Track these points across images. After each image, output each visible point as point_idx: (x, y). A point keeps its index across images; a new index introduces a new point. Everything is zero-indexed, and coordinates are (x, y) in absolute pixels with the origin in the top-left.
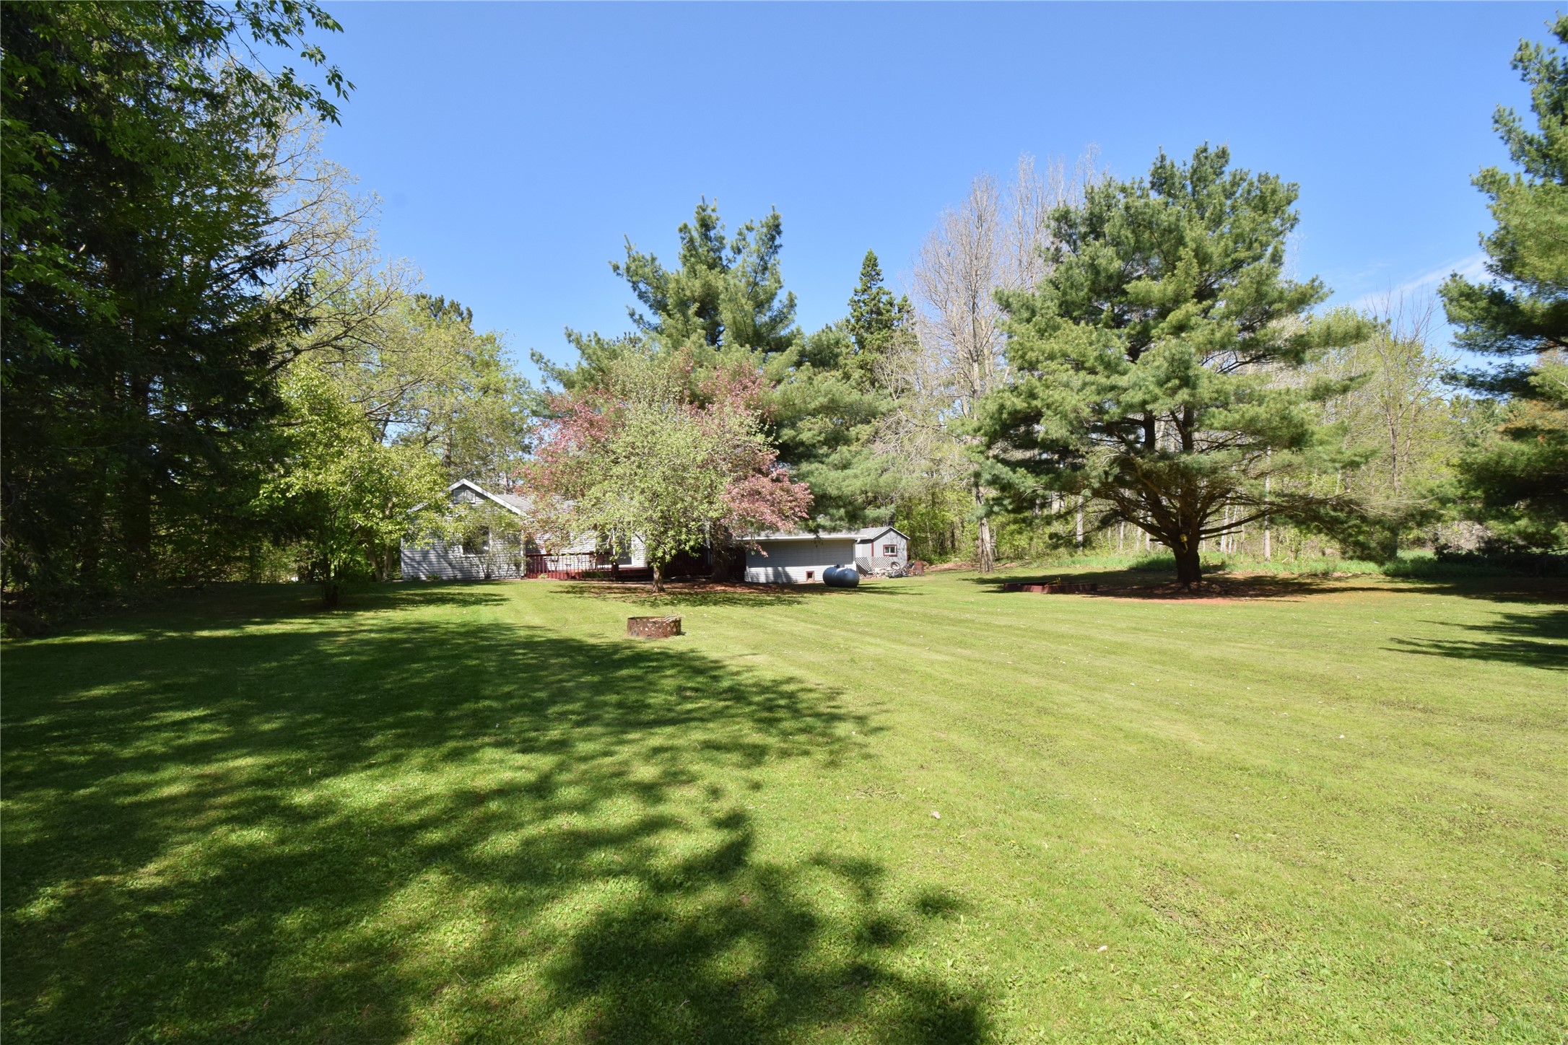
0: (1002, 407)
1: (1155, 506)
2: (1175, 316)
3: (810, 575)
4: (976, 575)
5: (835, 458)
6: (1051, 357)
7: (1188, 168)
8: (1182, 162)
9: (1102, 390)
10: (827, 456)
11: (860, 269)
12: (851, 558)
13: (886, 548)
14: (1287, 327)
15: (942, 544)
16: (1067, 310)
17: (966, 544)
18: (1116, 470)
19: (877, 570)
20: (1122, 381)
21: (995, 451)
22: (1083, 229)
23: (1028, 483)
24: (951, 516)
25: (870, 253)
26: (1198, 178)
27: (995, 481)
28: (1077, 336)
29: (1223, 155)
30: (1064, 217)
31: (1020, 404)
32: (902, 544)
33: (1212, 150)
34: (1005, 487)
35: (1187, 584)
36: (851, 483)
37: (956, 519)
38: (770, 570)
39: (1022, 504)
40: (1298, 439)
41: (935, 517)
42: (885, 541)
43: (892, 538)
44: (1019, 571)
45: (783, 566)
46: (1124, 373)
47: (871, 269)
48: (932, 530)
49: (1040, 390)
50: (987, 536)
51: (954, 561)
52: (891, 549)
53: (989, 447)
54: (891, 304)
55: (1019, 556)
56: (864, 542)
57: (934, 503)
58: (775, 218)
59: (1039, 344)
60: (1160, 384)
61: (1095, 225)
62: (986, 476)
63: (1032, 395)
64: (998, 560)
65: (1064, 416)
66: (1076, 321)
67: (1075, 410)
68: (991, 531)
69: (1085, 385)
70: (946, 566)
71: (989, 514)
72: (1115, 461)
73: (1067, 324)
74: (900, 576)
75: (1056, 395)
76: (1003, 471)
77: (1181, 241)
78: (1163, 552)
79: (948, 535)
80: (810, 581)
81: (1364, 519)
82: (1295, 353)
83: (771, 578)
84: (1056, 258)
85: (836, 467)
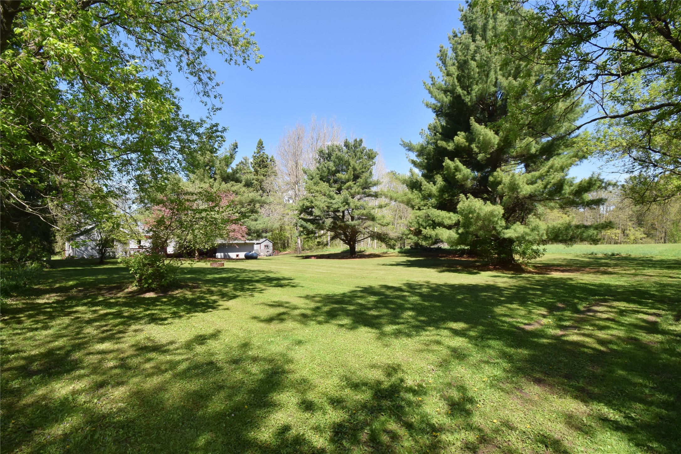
0: (304, 205)
1: (345, 234)
2: (348, 184)
3: (237, 256)
4: (296, 255)
5: (252, 217)
6: (317, 191)
7: (353, 143)
8: (351, 142)
9: (329, 203)
10: (250, 216)
11: (257, 145)
12: (253, 249)
13: (265, 246)
14: (374, 189)
15: (284, 245)
16: (322, 178)
17: (292, 245)
18: (332, 225)
19: (262, 254)
20: (334, 201)
21: (302, 216)
22: (327, 156)
23: (311, 227)
24: (288, 235)
25: (260, 140)
26: (356, 147)
27: (301, 226)
28: (324, 186)
29: (361, 141)
30: (321, 152)
31: (308, 204)
32: (271, 245)
33: (358, 140)
34: (304, 228)
35: (352, 256)
36: (259, 225)
37: (289, 236)
38: (222, 254)
39: (310, 233)
40: (373, 219)
41: (282, 235)
42: (265, 243)
43: (267, 243)
44: (309, 253)
45: (227, 253)
46: (334, 199)
47: (260, 145)
48: (280, 239)
49: (314, 201)
50: (299, 242)
51: (288, 251)
52: (267, 246)
53: (300, 214)
54: (267, 158)
55: (310, 249)
56: (257, 244)
57: (281, 230)
58: (236, 143)
59: (315, 187)
60: (342, 203)
61: (330, 155)
62: (299, 224)
63: (312, 202)
64: (303, 250)
65: (320, 209)
66: (324, 181)
67: (323, 208)
68: (301, 240)
69: (325, 201)
70: (285, 252)
71: (300, 235)
72: (332, 222)
73: (321, 182)
74: (270, 256)
75: (318, 203)
76: (304, 223)
77: (349, 164)
78: (347, 247)
79: (286, 241)
80: (237, 258)
81: (390, 238)
82: (376, 196)
83: (223, 257)
84: (319, 162)
85: (252, 220)
